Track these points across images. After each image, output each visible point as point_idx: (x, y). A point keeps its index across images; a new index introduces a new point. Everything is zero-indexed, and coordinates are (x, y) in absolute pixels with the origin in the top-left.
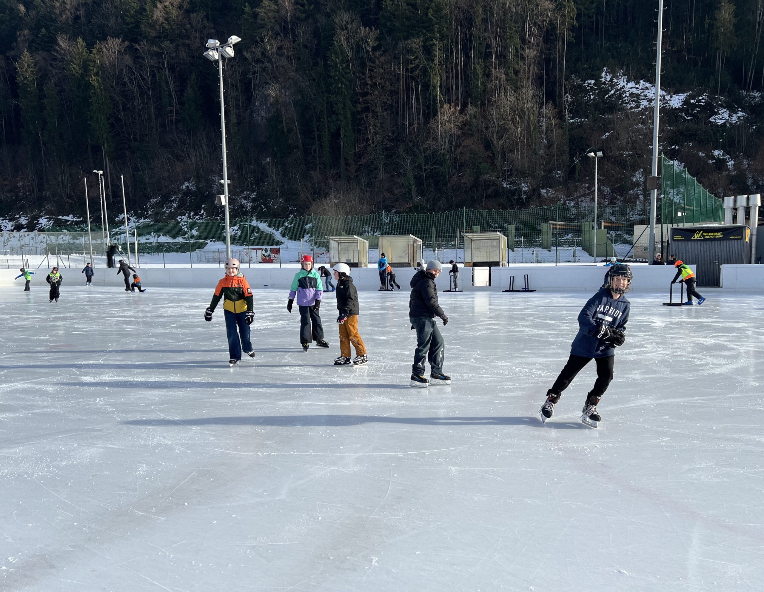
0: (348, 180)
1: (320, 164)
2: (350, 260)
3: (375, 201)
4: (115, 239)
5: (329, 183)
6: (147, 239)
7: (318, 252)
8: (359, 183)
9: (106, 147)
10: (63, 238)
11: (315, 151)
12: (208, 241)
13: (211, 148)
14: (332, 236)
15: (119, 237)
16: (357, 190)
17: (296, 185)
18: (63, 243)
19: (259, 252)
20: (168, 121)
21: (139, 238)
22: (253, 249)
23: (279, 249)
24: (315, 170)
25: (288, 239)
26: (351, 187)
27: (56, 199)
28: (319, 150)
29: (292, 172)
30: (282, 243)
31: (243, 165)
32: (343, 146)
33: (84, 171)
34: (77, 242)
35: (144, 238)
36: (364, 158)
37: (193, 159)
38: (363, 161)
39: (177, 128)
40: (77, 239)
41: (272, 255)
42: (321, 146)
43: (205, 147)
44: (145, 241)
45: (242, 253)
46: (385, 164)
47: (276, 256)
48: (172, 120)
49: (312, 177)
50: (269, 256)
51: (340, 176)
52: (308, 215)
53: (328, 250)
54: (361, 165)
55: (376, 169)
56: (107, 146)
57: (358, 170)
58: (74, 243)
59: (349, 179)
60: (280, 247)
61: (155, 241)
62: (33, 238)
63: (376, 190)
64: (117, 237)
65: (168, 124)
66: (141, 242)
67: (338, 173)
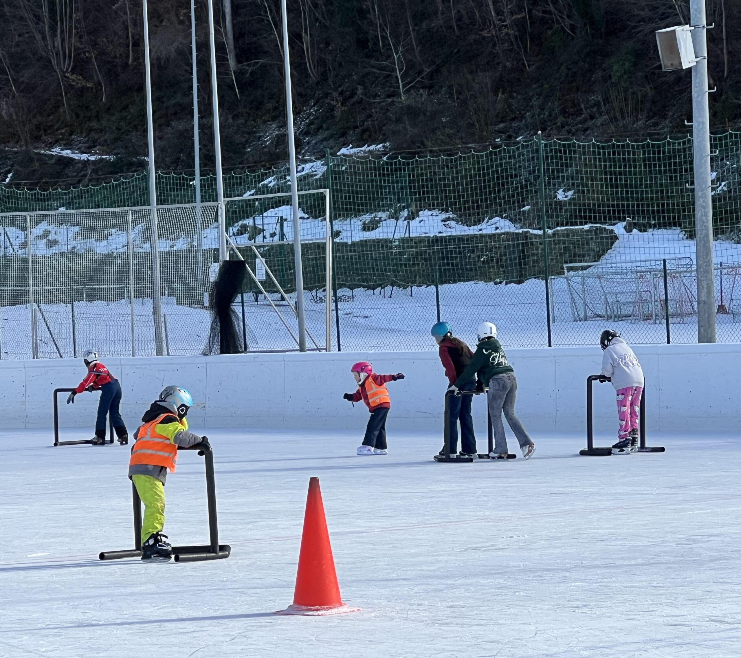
4: (243, 230)
6: (366, 228)
10: (47, 233)
12: (619, 228)
15: (259, 221)
18: (49, 252)
21: (338, 225)
27: (26, 75)
35: (357, 223)
44: (360, 236)
58: (90, 252)
61: (399, 235)
64: (249, 222)
66: (346, 238)
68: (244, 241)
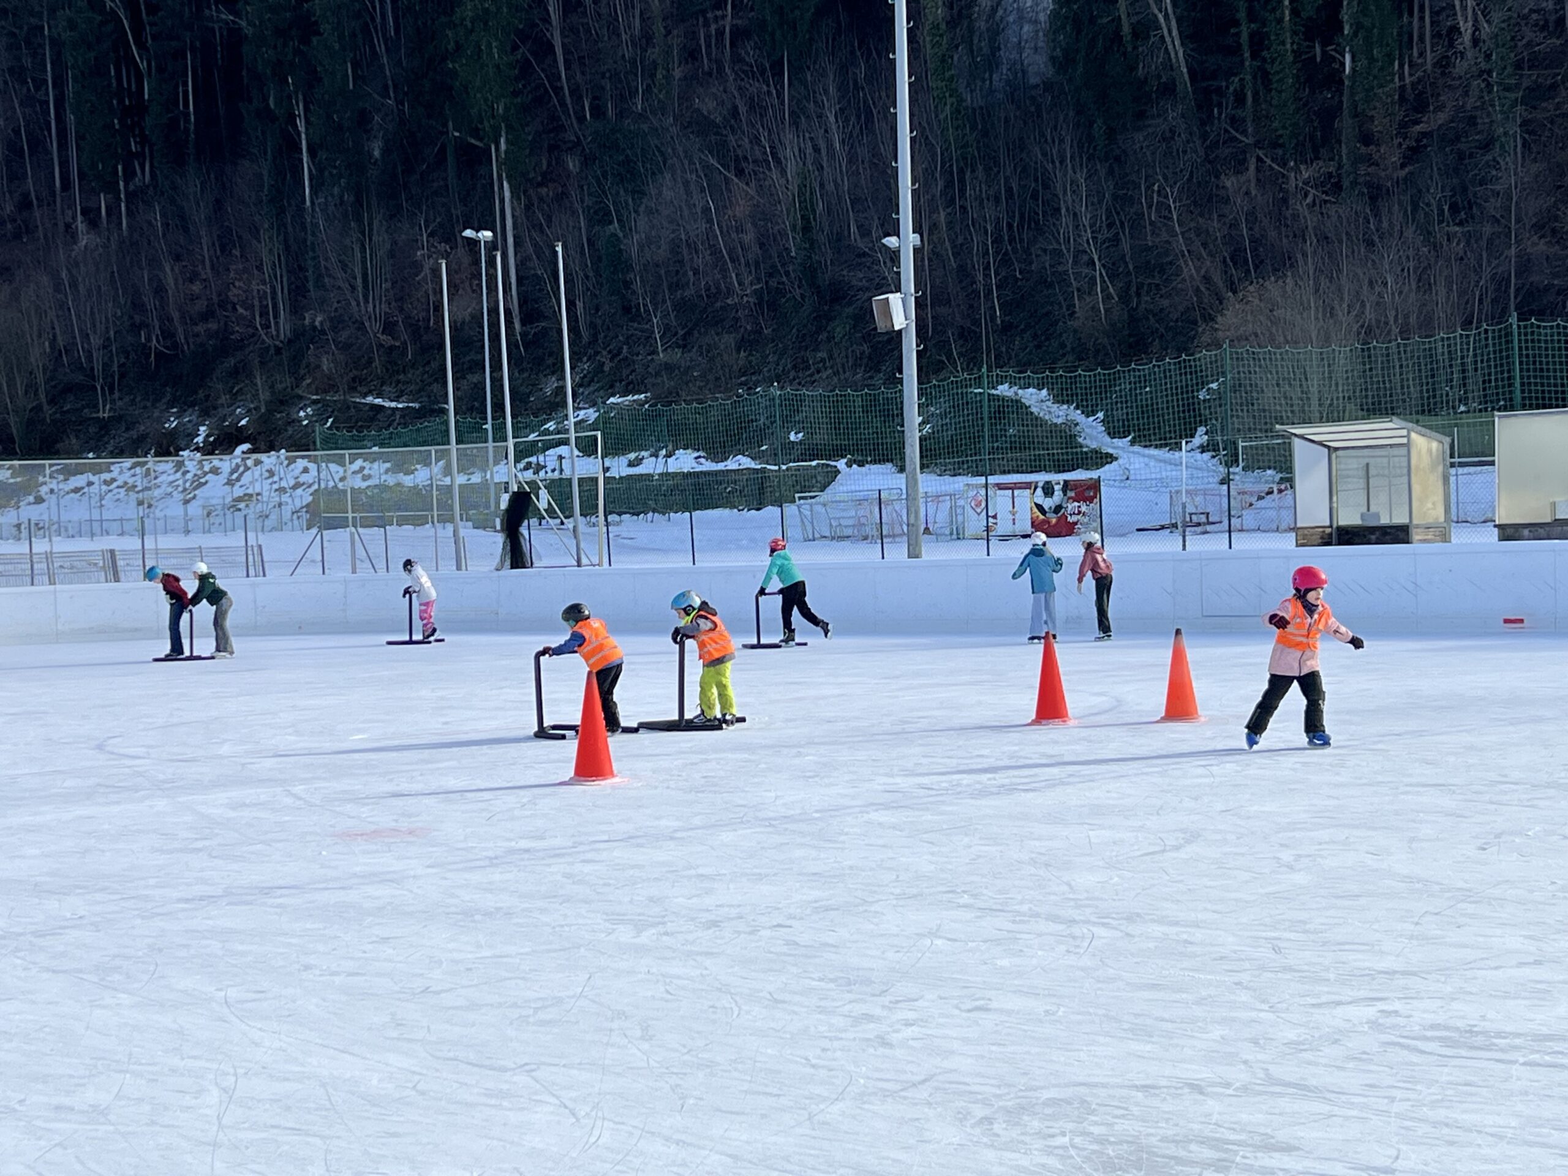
0: (1373, 199)
1: (1258, 144)
2: (1377, 516)
3: (1486, 274)
4: (528, 466)
5: (1295, 217)
6: (631, 464)
7: (1248, 487)
8: (1415, 207)
9: (503, 146)
10: (362, 469)
11: (1240, 99)
12: (841, 464)
13: (853, 119)
14: (1307, 421)
15: (541, 458)
16: (1409, 233)
17: (1165, 236)
18: (364, 485)
19: (1023, 495)
20: (708, 37)
21: (608, 462)
22: (1000, 487)
23: (1099, 480)
24: (1238, 172)
25: (1133, 443)
26: (1385, 225)
27: (344, 335)
28: (1256, 95)
29: (1148, 188)
30: (1110, 458)
31: (968, 175)
32: (1353, 69)
33: (431, 235)
34: (408, 481)
35: (623, 460)
36: (1440, 108)
37: (791, 168)
38: (1435, 120)
39: (737, 59)
40: (407, 473)
41: (1072, 506)
42: (1264, 76)
43: (832, 119)
44: (626, 471)
45: (961, 502)
46: (1525, 123)
47: (1084, 509)
48: (720, 33)
49: (1226, 200)
50: (1058, 509)
51: (1338, 187)
52: (1208, 347)
53: (1288, 481)
54: (1424, 134)
55: (1487, 146)
56: (507, 141)
57: (1413, 154)
58: (399, 484)
59: (1376, 194)
60: (1104, 473)
61: (659, 470)
62: (271, 473)
63: (1488, 229)
64: (533, 459)
65: (708, 46)
66: (614, 473)
67: (1330, 175)
68: (529, 475)
